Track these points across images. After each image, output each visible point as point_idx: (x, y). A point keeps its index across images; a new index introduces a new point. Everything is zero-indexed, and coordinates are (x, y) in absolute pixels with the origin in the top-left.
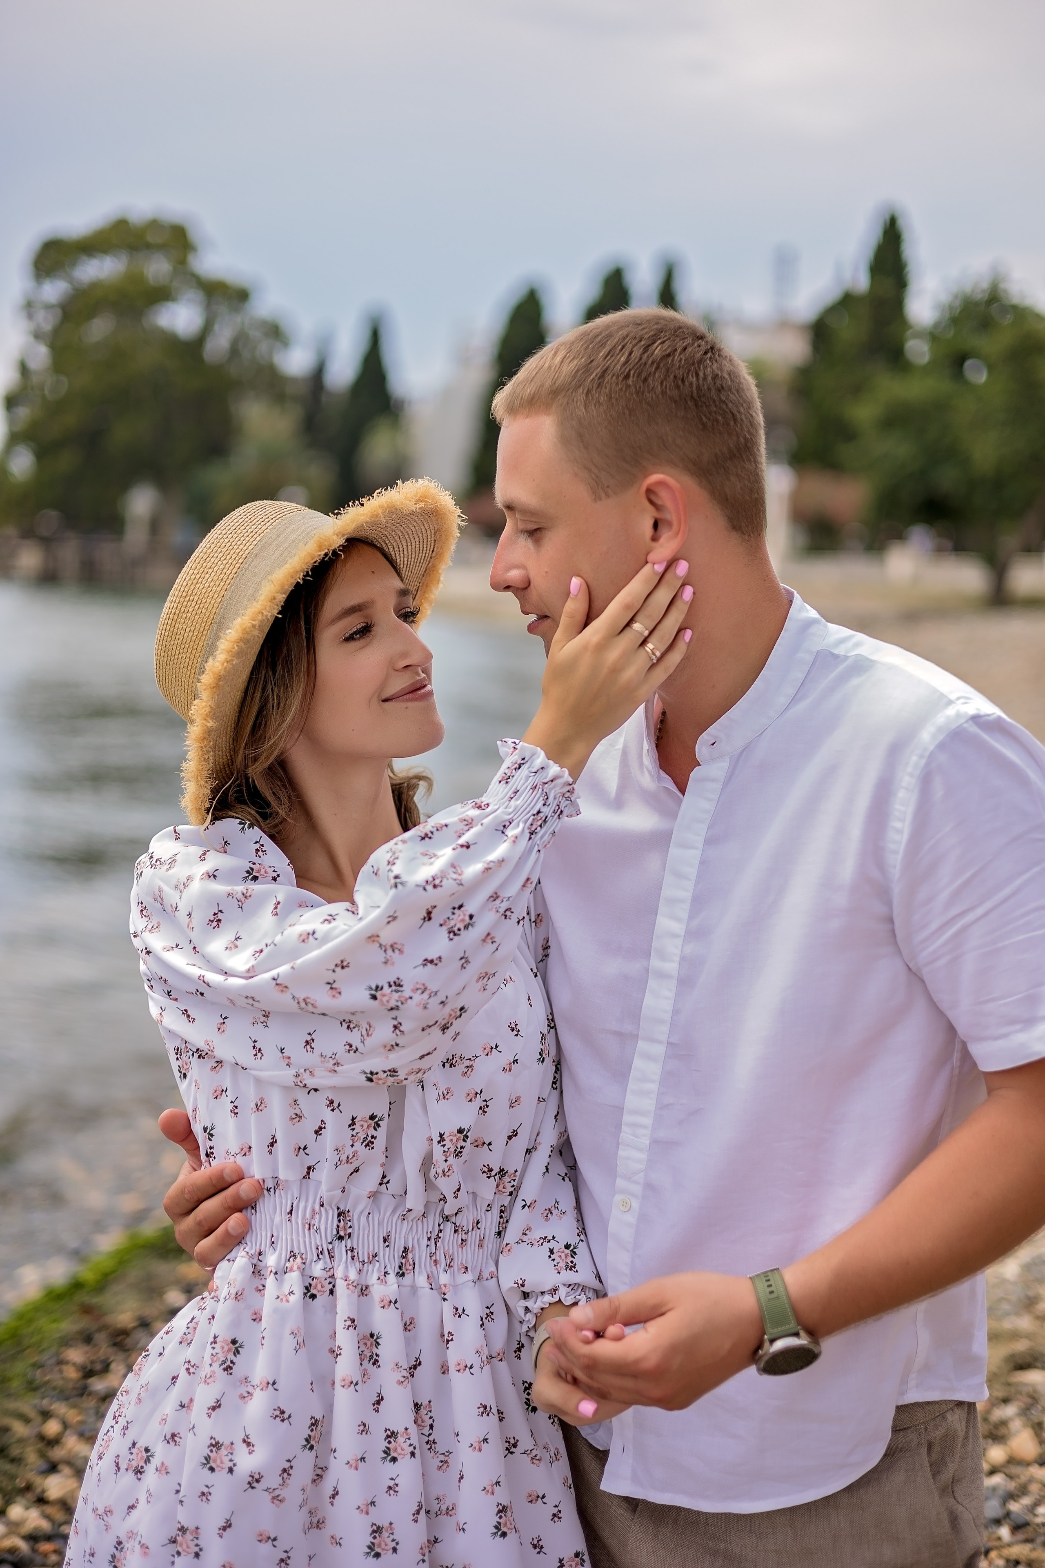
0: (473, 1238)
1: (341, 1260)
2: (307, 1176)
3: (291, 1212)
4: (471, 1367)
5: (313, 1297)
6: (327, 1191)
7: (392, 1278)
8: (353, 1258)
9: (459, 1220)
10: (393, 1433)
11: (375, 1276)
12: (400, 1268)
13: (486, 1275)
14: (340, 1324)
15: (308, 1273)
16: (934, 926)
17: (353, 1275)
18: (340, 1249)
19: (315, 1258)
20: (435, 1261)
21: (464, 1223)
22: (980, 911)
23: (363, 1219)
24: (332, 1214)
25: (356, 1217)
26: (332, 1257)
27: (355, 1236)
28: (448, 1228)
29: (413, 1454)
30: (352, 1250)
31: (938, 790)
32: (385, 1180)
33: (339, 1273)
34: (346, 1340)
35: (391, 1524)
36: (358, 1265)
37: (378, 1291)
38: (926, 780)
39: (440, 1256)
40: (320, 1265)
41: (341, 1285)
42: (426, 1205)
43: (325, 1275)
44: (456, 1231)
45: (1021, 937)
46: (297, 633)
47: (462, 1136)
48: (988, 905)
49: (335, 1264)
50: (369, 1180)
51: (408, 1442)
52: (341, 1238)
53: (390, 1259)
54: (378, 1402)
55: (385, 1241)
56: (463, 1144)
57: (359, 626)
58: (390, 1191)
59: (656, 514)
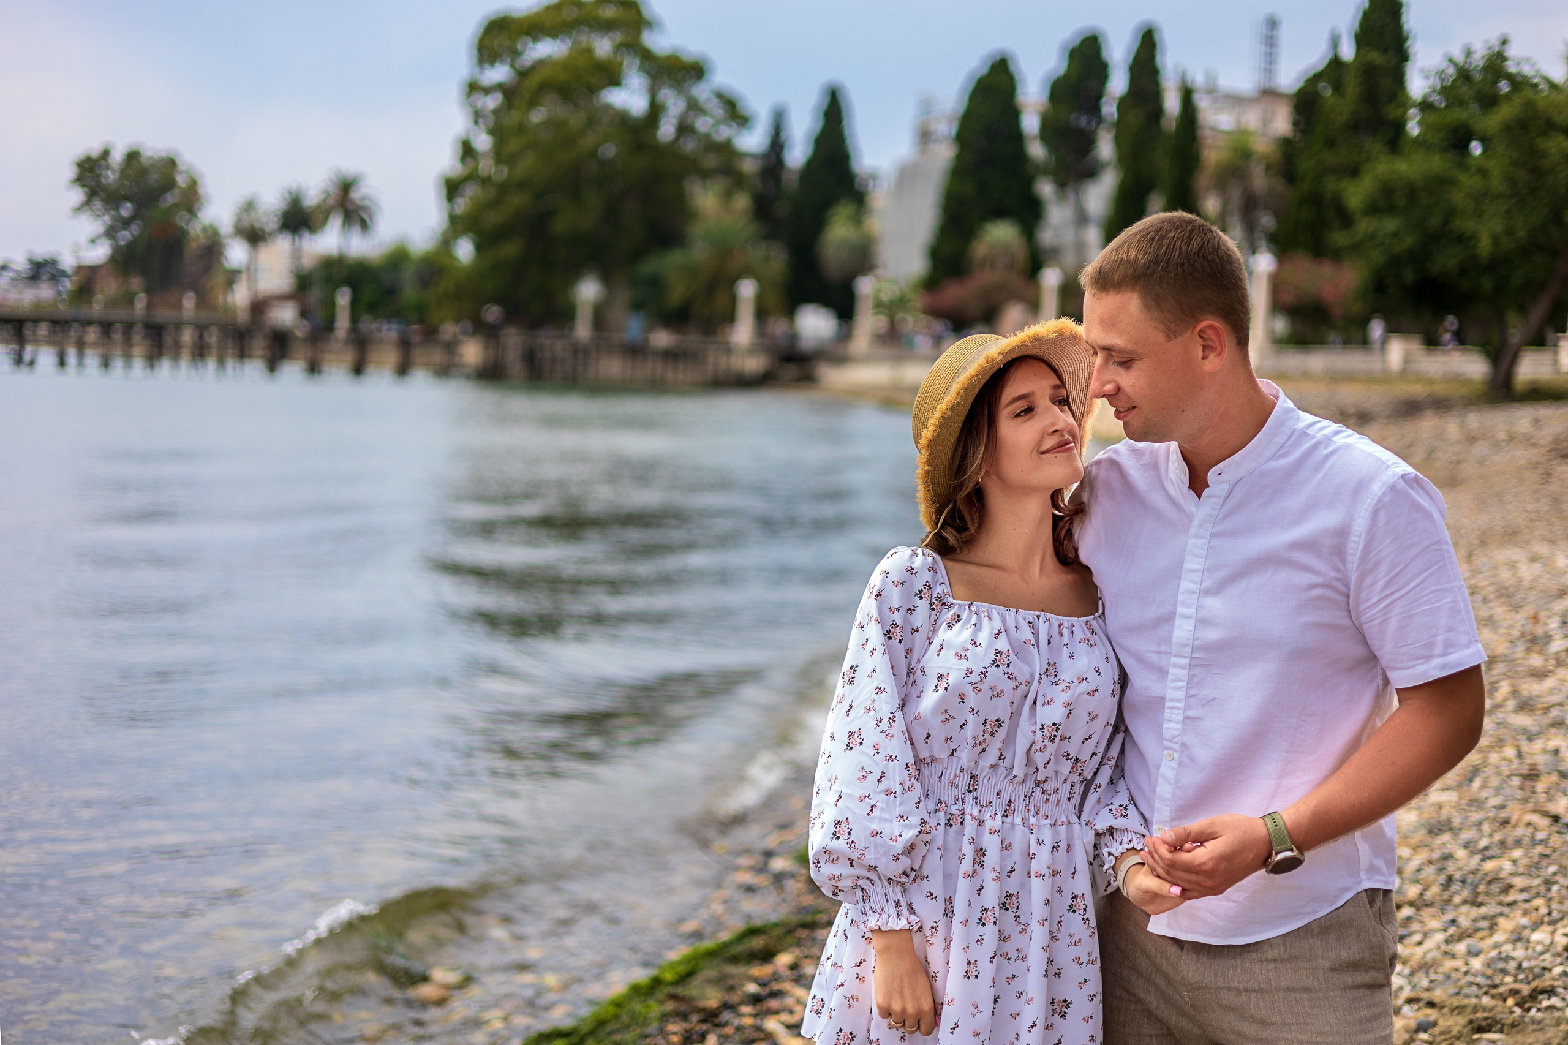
0: (1054, 798)
1: (969, 804)
2: (952, 754)
3: (941, 777)
4: (1044, 876)
5: (951, 825)
6: (968, 762)
7: (999, 817)
8: (976, 803)
9: (1046, 786)
10: (985, 909)
11: (989, 815)
12: (1005, 811)
13: (1059, 822)
14: (966, 840)
15: (949, 811)
16: (1374, 600)
17: (975, 813)
18: (969, 798)
19: (954, 803)
20: (1028, 810)
21: (1049, 789)
22: (1403, 592)
23: (986, 780)
24: (967, 777)
25: (981, 779)
26: (963, 802)
27: (979, 791)
28: (1038, 790)
29: (995, 923)
30: (976, 799)
31: (1382, 519)
32: (1003, 757)
33: (967, 812)
34: (968, 850)
35: (976, 961)
36: (979, 808)
37: (989, 824)
38: (1375, 514)
39: (1031, 807)
40: (956, 807)
41: (968, 818)
42: (1026, 775)
43: (958, 813)
44: (1043, 793)
45: (1425, 608)
46: (983, 414)
47: (1055, 727)
48: (1408, 588)
49: (965, 807)
50: (991, 757)
51: (994, 915)
52: (970, 791)
53: (1000, 806)
54: (980, 890)
55: (998, 794)
56: (1056, 733)
57: (1023, 408)
58: (1005, 765)
59: (1204, 343)
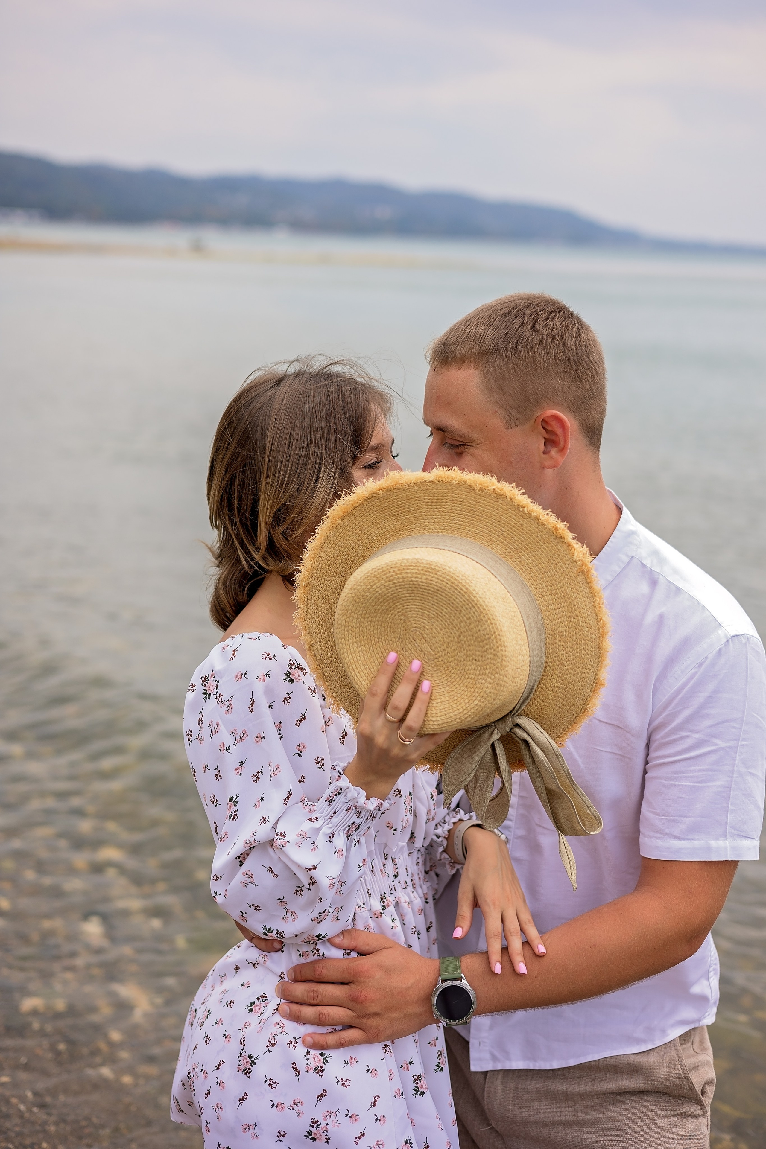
57: (373, 461)
59: (546, 436)
